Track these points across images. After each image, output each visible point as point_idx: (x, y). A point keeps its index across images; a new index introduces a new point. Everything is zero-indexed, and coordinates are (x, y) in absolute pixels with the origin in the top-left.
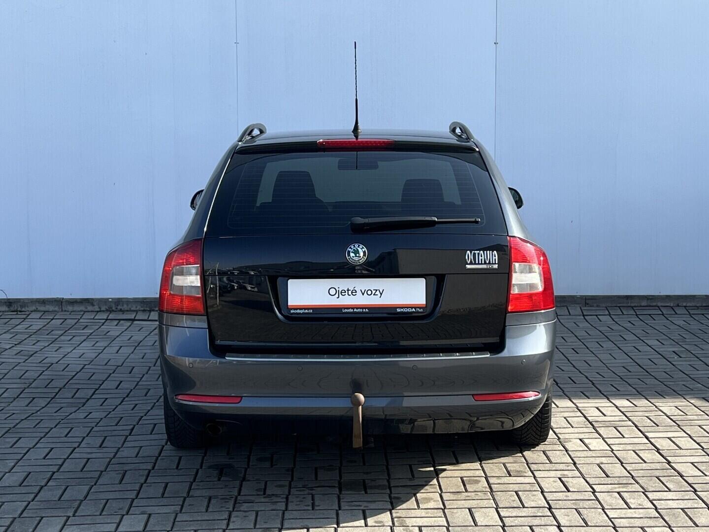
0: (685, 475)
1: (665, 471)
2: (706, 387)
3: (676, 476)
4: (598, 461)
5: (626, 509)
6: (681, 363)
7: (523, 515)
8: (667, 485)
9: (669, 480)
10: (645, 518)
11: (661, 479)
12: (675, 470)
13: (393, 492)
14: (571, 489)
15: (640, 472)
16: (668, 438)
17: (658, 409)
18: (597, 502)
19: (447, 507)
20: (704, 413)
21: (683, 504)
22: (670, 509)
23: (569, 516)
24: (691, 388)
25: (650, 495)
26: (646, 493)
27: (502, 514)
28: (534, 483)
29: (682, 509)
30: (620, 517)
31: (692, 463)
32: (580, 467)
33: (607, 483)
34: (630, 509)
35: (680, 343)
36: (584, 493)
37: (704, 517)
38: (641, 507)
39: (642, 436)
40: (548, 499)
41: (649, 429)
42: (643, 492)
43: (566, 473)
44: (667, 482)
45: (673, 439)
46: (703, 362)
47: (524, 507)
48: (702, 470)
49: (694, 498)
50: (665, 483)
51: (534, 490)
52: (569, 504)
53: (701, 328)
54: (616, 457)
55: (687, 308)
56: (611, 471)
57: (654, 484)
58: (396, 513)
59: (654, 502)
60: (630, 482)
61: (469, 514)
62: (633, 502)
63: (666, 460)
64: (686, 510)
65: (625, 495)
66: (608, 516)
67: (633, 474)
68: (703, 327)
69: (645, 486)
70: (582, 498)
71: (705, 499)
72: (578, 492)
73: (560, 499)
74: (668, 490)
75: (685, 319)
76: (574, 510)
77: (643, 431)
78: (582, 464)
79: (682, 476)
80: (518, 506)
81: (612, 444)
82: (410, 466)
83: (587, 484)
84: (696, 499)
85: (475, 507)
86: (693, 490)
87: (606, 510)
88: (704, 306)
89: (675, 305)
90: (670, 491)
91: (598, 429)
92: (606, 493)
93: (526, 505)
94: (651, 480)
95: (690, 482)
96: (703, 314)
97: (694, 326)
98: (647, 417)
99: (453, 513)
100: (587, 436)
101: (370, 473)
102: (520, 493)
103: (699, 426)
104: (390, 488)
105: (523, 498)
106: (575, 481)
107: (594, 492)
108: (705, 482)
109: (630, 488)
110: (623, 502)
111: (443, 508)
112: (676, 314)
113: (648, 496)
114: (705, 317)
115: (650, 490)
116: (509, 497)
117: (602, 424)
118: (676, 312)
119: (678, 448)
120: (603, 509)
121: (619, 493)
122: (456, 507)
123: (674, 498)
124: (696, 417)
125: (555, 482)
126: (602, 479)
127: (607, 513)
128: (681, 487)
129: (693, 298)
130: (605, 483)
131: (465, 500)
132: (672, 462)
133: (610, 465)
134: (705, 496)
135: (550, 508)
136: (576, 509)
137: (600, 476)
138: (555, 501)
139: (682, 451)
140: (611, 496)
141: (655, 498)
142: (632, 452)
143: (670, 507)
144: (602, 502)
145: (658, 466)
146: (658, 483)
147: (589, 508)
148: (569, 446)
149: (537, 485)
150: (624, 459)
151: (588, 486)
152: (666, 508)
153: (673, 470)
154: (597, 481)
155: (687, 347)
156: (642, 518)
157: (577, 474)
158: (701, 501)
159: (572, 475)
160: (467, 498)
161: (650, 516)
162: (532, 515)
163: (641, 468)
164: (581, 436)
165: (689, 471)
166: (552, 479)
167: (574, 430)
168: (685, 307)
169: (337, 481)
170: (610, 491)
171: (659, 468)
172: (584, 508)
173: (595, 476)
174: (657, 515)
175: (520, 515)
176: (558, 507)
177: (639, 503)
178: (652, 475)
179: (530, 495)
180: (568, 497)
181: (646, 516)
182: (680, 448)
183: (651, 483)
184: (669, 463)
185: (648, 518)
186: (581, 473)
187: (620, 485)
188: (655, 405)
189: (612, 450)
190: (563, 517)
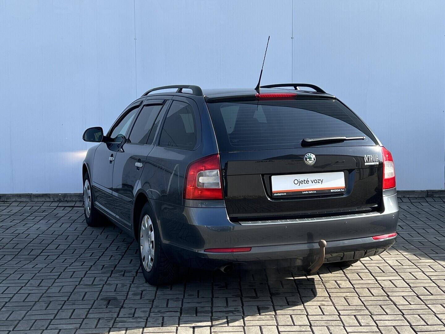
0: (397, 304)
1: (385, 301)
2: (416, 248)
3: (392, 305)
4: (344, 295)
5: (358, 326)
6: (402, 232)
7: (293, 330)
8: (386, 311)
9: (387, 307)
10: (370, 332)
11: (383, 306)
12: (392, 301)
13: (214, 315)
14: (325, 314)
15: (369, 303)
16: (389, 280)
17: (385, 261)
18: (341, 322)
19: (246, 325)
20: (414, 264)
21: (395, 323)
22: (387, 326)
23: (322, 331)
24: (407, 248)
25: (374, 317)
26: (372, 316)
27: (280, 330)
28: (303, 310)
29: (393, 326)
30: (354, 331)
31: (403, 296)
32: (333, 299)
33: (348, 309)
34: (361, 326)
35: (403, 220)
36: (333, 316)
37: (407, 332)
38: (368, 325)
39: (374, 279)
40: (310, 320)
41: (378, 274)
42: (370, 315)
43: (323, 303)
44: (386, 309)
45: (392, 281)
46: (417, 232)
47: (294, 325)
48: (409, 301)
49: (402, 319)
50: (385, 310)
51: (302, 314)
52: (323, 323)
53: (417, 211)
54: (356, 292)
55: (410, 199)
56: (352, 302)
57: (379, 310)
58: (214, 329)
59: (377, 322)
60: (363, 309)
61: (259, 330)
62: (363, 322)
63: (387, 294)
64: (396, 327)
65: (359, 317)
66: (346, 331)
67: (365, 303)
68: (419, 210)
69: (372, 311)
70: (332, 319)
71: (409, 320)
72: (329, 315)
73: (318, 320)
74: (386, 314)
75: (407, 205)
76: (326, 327)
77: (374, 276)
78: (334, 297)
79: (395, 305)
80: (290, 324)
81: (354, 284)
82: (227, 298)
83: (336, 310)
84: (403, 320)
85: (264, 325)
86: (402, 314)
87: (345, 327)
88: (420, 197)
89: (402, 197)
90: (387, 314)
91: (346, 274)
92: (347, 316)
93: (296, 324)
94: (376, 307)
95: (400, 309)
96: (419, 202)
97: (413, 210)
98: (378, 267)
99: (249, 329)
100: (339, 278)
101: (201, 302)
102: (293, 316)
103: (410, 273)
104: (212, 313)
105: (294, 319)
106: (328, 308)
107: (339, 315)
108: (410, 309)
109: (362, 313)
110: (357, 322)
111: (243, 326)
112: (403, 202)
113: (373, 318)
114: (420, 203)
115: (375, 314)
116: (286, 318)
117: (349, 271)
118: (403, 201)
119: (395, 287)
120: (344, 327)
121: (355, 316)
122: (251, 325)
123: (389, 319)
124: (408, 267)
125: (316, 308)
126: (346, 307)
127: (346, 329)
128: (394, 312)
129: (413, 192)
130: (347, 309)
131: (258, 320)
132: (390, 295)
133: (351, 297)
134: (409, 318)
135: (311, 326)
136: (327, 326)
137: (344, 305)
138: (314, 321)
139: (397, 288)
140: (350, 317)
141: (378, 319)
142: (367, 289)
143: (386, 325)
144: (344, 321)
145: (381, 298)
146: (381, 310)
147: (335, 326)
148: (327, 285)
149: (305, 310)
150: (360, 293)
151: (336, 311)
152: (384, 325)
153: (390, 301)
154: (342, 308)
155: (407, 222)
156: (368, 332)
157: (331, 303)
158: (406, 321)
159: (327, 304)
160: (259, 319)
161: (373, 331)
162: (299, 330)
163: (370, 300)
164: (336, 279)
165: (400, 301)
166: (314, 307)
167: (332, 275)
168: (408, 198)
169: (180, 308)
170: (349, 314)
171: (382, 299)
172: (332, 326)
173: (341, 305)
174: (378, 330)
175: (291, 330)
176: (316, 325)
177: (367, 322)
178: (377, 304)
179: (299, 318)
180: (323, 318)
181: (371, 331)
182: (396, 287)
183: (376, 310)
184: (388, 296)
185: (372, 332)
186: (333, 303)
187: (356, 311)
188: (384, 259)
189: (354, 288)
190: (318, 331)
